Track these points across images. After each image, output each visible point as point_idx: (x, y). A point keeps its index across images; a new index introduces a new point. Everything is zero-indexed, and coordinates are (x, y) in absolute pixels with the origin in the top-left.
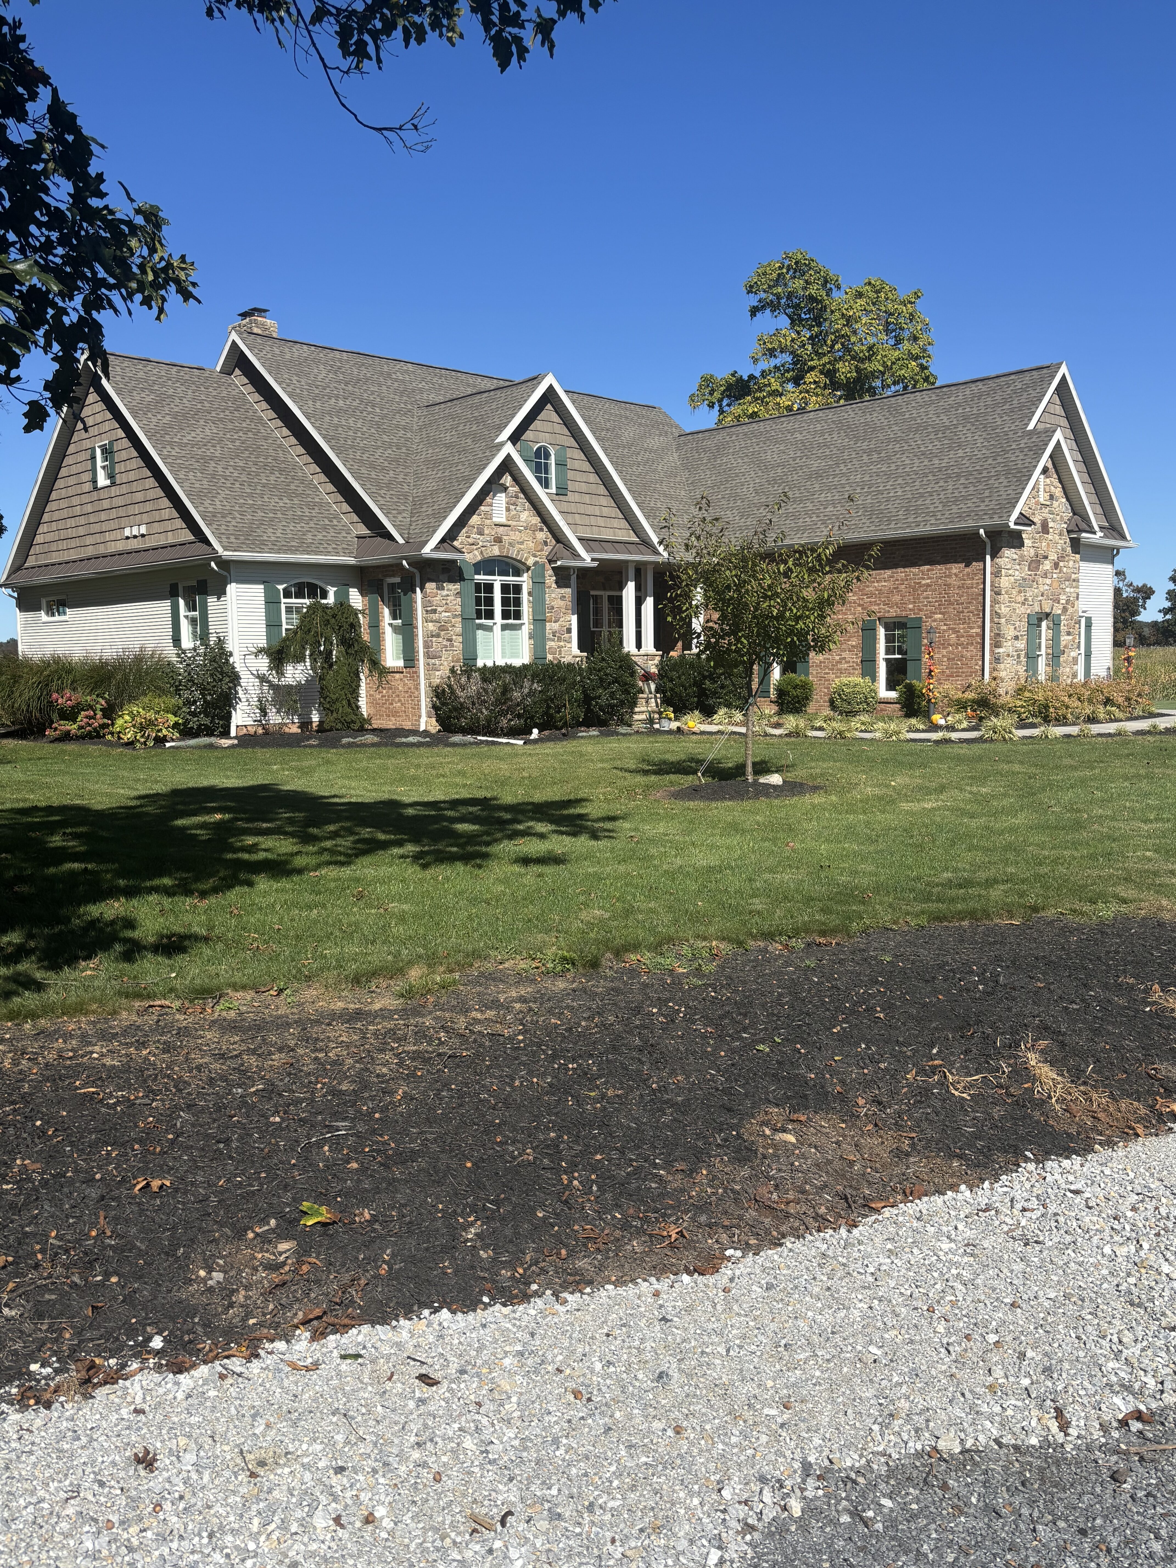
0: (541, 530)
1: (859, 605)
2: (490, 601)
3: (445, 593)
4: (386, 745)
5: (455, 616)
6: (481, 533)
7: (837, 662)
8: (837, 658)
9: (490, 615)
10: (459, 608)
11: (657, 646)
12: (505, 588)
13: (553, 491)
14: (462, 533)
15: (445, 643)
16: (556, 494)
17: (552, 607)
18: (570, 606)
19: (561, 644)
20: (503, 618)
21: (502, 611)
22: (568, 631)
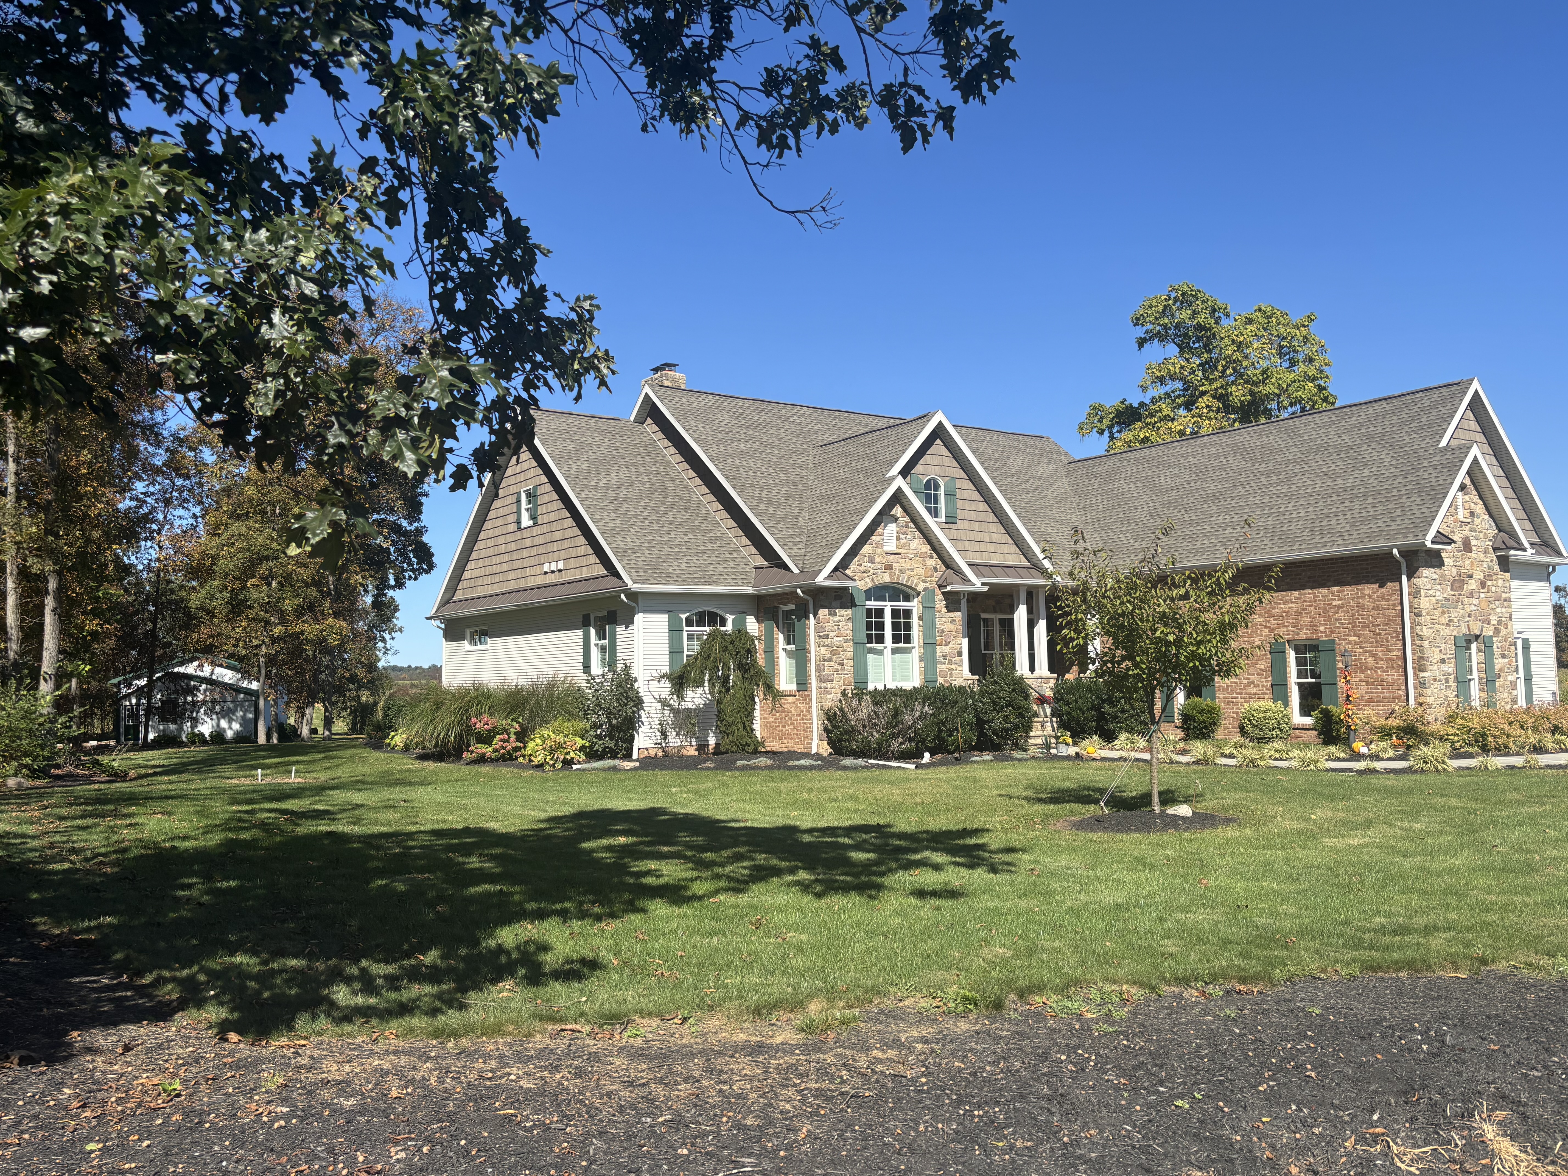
0: (931, 557)
1: (1266, 627)
2: (880, 626)
3: (837, 618)
4: (779, 768)
5: (846, 641)
6: (872, 561)
7: (1245, 686)
8: (1245, 682)
9: (880, 639)
10: (850, 633)
11: (1051, 669)
12: (895, 613)
13: (943, 520)
14: (854, 562)
15: (837, 667)
16: (946, 523)
17: (942, 631)
18: (960, 629)
19: (951, 667)
20: (893, 642)
21: (893, 635)
22: (958, 654)
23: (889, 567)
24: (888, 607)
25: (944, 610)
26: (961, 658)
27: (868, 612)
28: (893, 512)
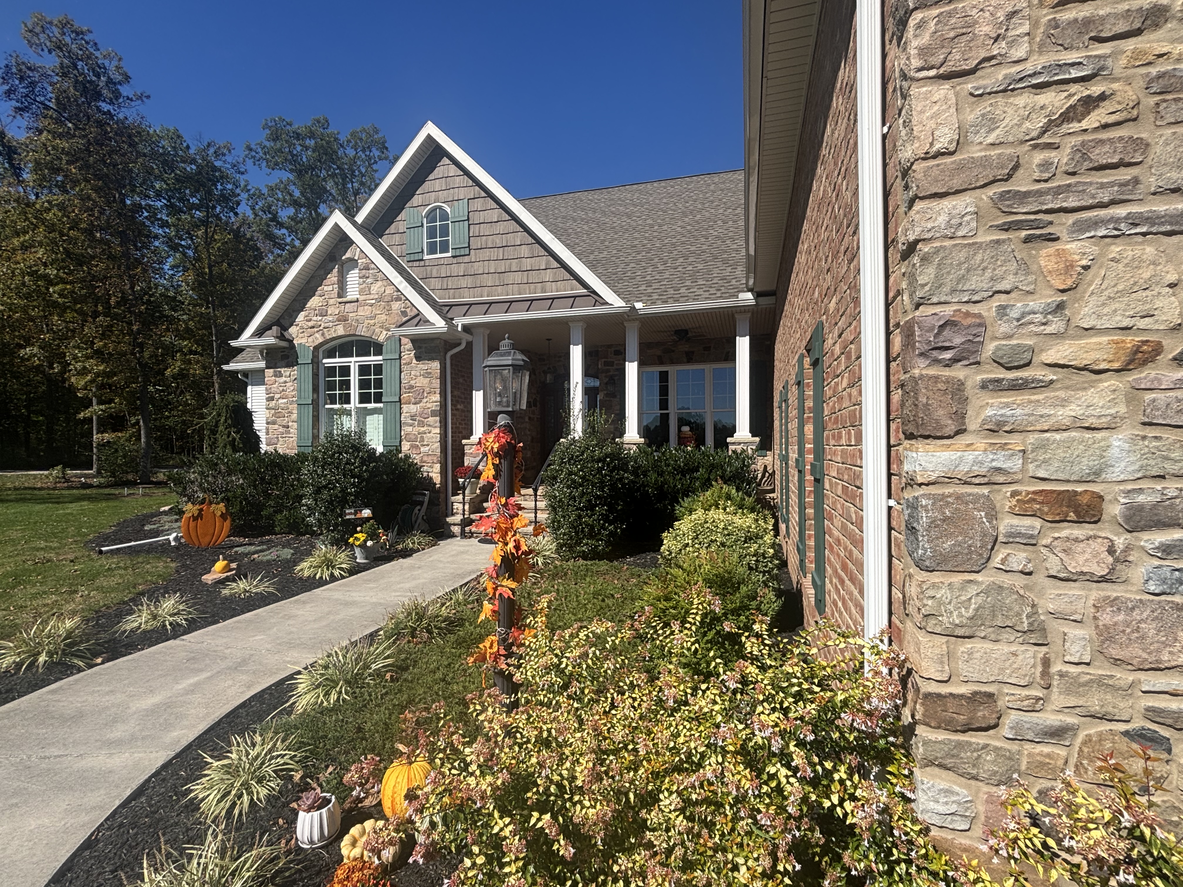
0: (398, 299)
3: (283, 379)
5: (292, 403)
10: (296, 394)
12: (364, 369)
13: (449, 254)
14: (301, 317)
15: (281, 430)
16: (453, 257)
17: (412, 387)
18: (437, 383)
19: (423, 429)
20: (361, 402)
21: (360, 394)
22: (433, 414)
23: (343, 319)
24: (354, 362)
25: (414, 361)
26: (438, 418)
27: (331, 371)
28: (348, 255)
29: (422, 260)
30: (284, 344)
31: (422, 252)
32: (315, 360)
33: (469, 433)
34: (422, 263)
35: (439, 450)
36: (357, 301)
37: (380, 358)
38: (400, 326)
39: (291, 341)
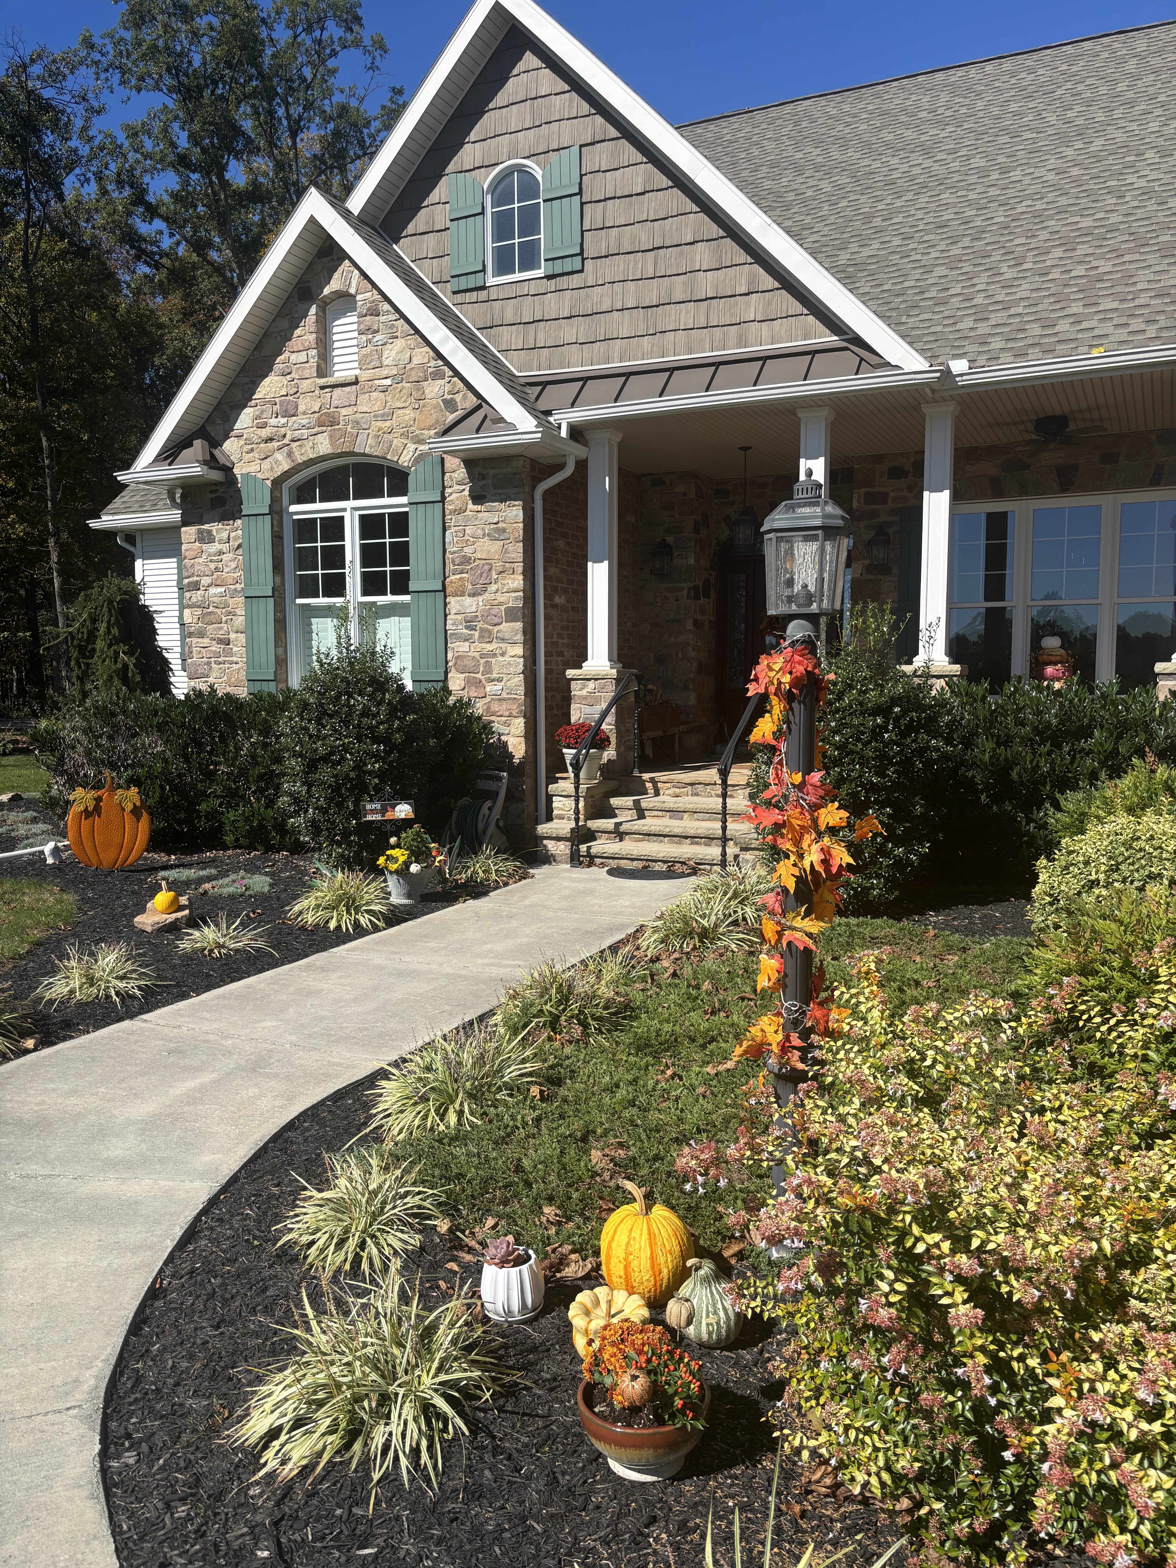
3: (214, 548)
5: (234, 594)
6: (290, 412)
9: (336, 586)
10: (241, 577)
12: (370, 525)
13: (540, 273)
14: (245, 419)
15: (215, 647)
16: (549, 277)
17: (466, 560)
18: (517, 551)
19: (489, 647)
20: (365, 593)
21: (365, 576)
22: (511, 613)
23: (328, 420)
24: (350, 510)
26: (519, 625)
27: (305, 528)
28: (334, 285)
29: (483, 288)
30: (216, 475)
31: (484, 270)
32: (276, 508)
33: (580, 656)
34: (483, 295)
35: (521, 690)
36: (356, 382)
37: (404, 500)
38: (445, 432)
39: (228, 470)
